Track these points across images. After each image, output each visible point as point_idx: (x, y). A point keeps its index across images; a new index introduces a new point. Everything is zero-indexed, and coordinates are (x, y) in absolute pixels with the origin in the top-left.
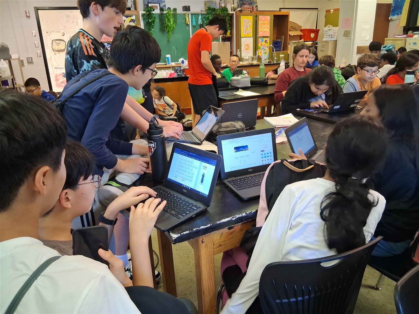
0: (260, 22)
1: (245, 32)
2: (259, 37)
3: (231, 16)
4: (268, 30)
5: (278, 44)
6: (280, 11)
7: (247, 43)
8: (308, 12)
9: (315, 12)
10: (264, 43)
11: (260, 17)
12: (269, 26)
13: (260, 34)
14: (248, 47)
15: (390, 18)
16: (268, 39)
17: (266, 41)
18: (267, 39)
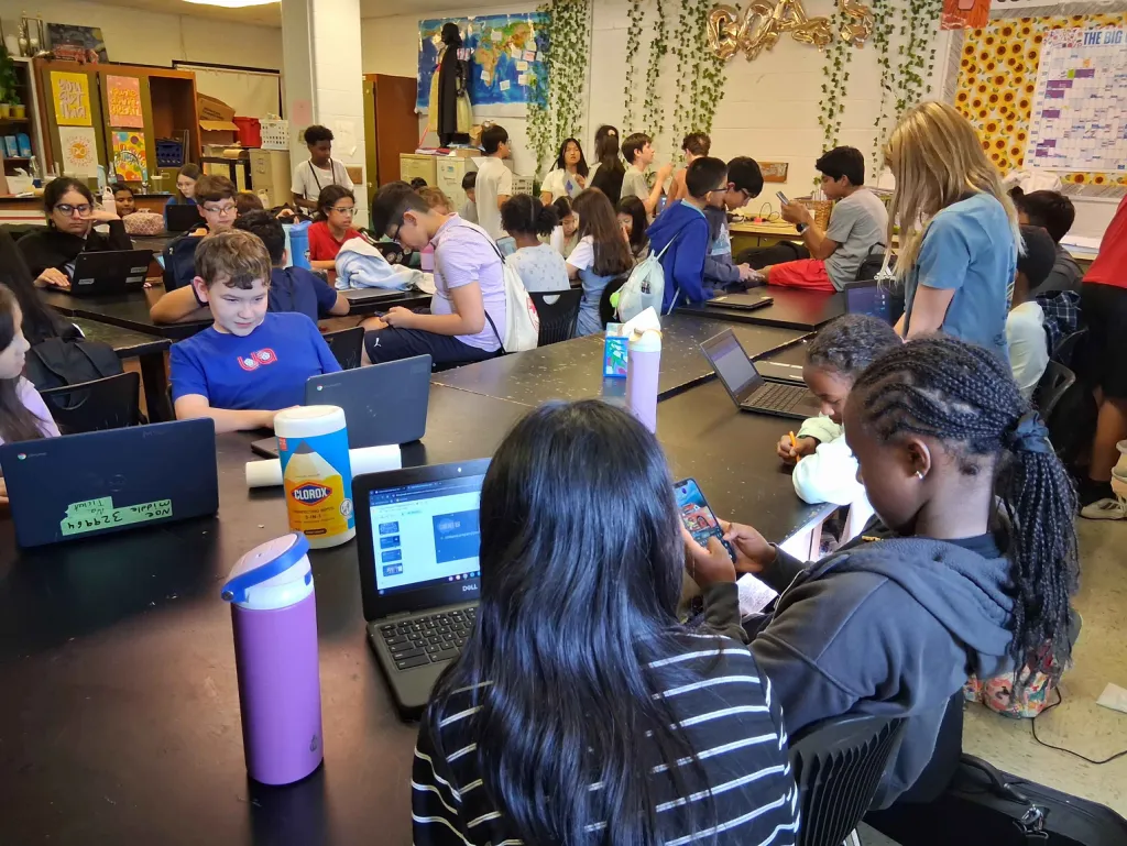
0: (110, 92)
1: (67, 113)
2: (114, 128)
3: (21, 69)
4: (138, 113)
5: (174, 150)
6: (173, 68)
7: (78, 141)
8: (255, 78)
9: (272, 80)
10: (128, 144)
11: (109, 78)
12: (138, 103)
13: (115, 119)
14: (83, 151)
15: (416, 111)
16: (140, 136)
17: (134, 140)
18: (136, 134)
